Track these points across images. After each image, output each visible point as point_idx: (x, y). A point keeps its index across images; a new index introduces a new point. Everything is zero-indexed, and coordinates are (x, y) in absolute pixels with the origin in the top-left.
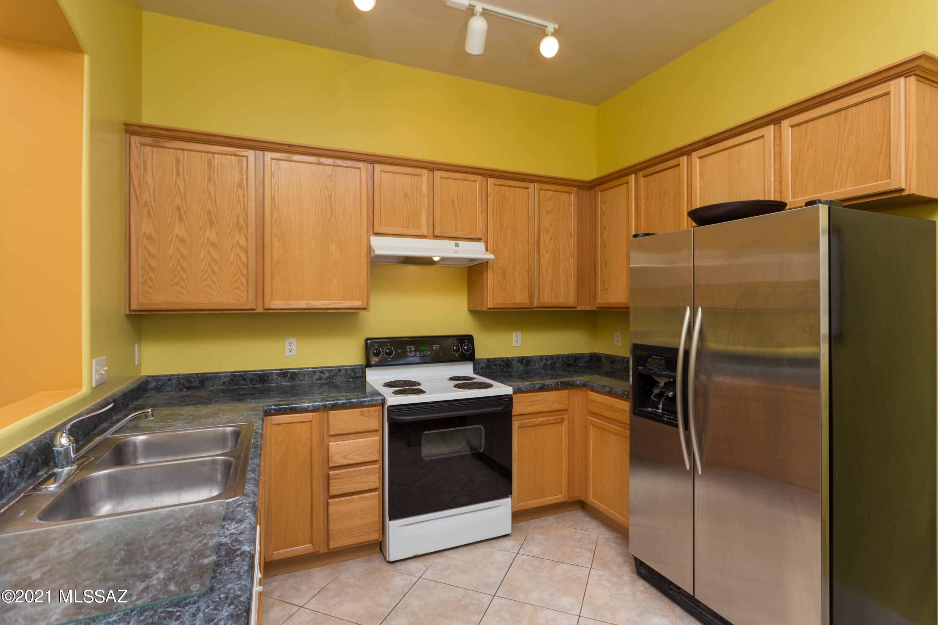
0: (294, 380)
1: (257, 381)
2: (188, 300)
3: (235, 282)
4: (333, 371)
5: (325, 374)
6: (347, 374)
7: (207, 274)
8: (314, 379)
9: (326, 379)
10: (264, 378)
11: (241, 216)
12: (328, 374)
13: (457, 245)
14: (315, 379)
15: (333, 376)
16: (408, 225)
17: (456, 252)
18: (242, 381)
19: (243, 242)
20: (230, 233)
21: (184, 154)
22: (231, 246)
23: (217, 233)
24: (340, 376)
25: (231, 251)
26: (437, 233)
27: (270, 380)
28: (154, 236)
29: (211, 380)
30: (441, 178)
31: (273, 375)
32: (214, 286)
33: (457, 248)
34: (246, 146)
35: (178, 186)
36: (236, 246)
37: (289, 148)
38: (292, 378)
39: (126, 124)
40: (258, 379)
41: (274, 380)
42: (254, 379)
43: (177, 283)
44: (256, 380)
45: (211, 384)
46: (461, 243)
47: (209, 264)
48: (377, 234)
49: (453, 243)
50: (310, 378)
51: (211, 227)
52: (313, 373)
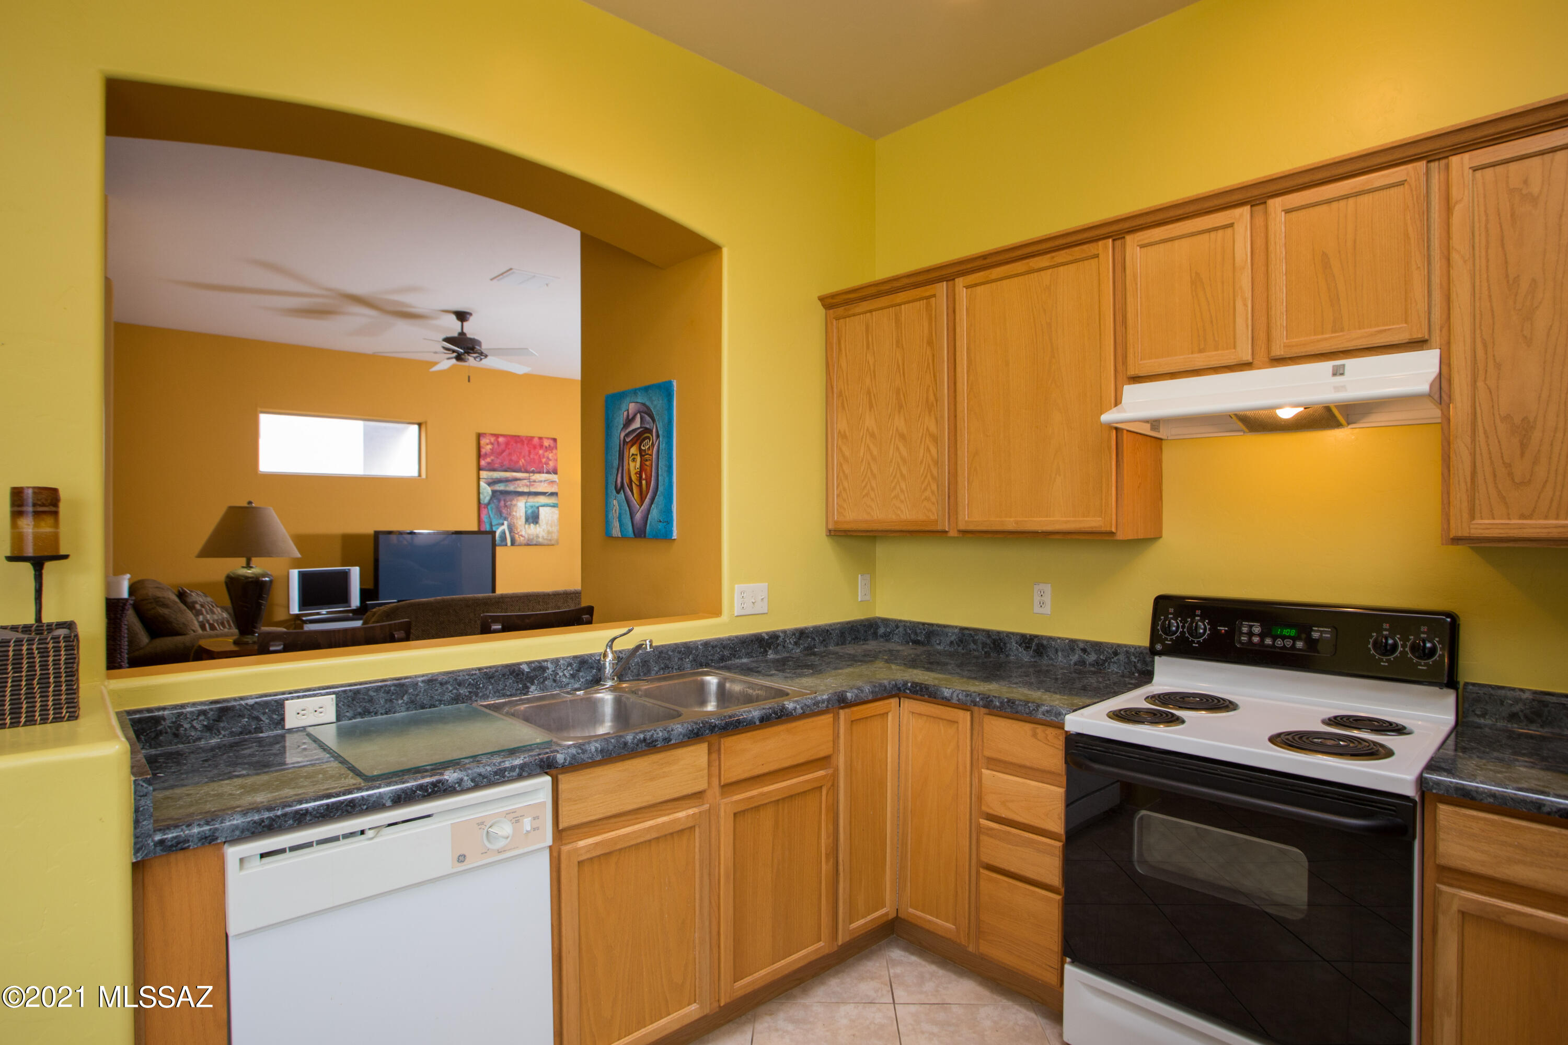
0: (1040, 656)
1: (990, 648)
2: (877, 517)
3: (925, 489)
4: (1103, 652)
5: (1090, 656)
6: (1130, 662)
7: (896, 480)
8: (1071, 660)
9: (1092, 665)
10: (999, 645)
11: (931, 388)
12: (1096, 656)
13: (1338, 372)
14: (1073, 661)
15: (1105, 661)
16: (1202, 347)
17: (1337, 389)
18: (972, 644)
19: (933, 429)
20: (919, 417)
21: (872, 315)
22: (921, 434)
23: (905, 420)
24: (1116, 663)
25: (921, 442)
26: (1278, 351)
27: (1007, 649)
28: (848, 434)
29: (938, 635)
30: (1287, 211)
31: (1012, 642)
32: (902, 497)
33: (1338, 379)
34: (934, 280)
35: (868, 363)
36: (926, 435)
37: (985, 262)
38: (1038, 653)
39: (822, 299)
40: (992, 646)
41: (1012, 651)
42: (986, 644)
43: (867, 495)
44: (989, 645)
45: (938, 642)
46: (1350, 364)
47: (898, 464)
48: (1136, 379)
49: (1327, 366)
50: (1065, 657)
51: (899, 412)
52: (1070, 649)
